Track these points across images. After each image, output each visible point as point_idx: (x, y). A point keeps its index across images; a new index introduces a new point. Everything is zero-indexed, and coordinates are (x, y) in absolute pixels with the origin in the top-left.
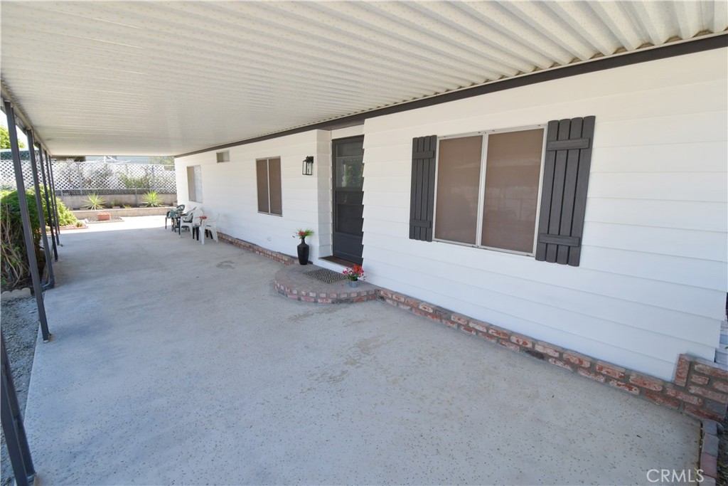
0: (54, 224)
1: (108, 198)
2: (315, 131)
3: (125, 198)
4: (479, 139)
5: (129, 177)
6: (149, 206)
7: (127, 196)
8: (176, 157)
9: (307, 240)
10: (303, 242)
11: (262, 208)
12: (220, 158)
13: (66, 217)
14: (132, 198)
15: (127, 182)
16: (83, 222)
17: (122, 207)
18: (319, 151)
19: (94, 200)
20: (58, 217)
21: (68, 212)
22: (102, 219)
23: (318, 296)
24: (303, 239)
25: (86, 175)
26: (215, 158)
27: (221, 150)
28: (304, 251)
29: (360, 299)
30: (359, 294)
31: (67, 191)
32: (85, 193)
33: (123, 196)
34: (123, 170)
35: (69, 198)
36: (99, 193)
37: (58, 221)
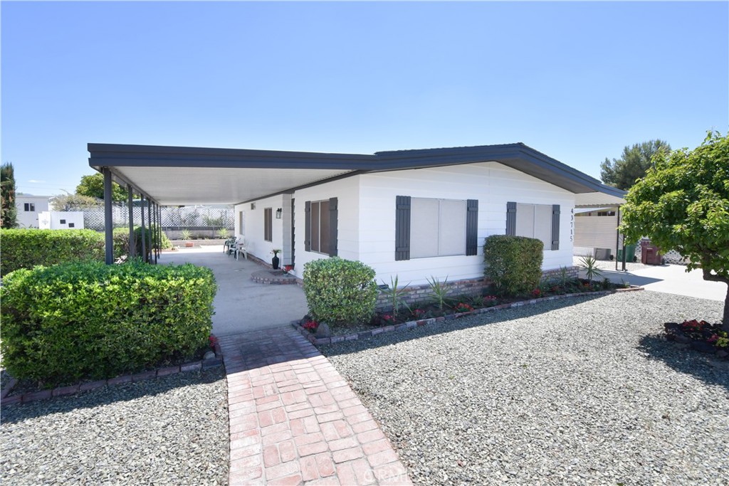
0: (158, 248)
1: (195, 233)
2: (281, 195)
3: (206, 233)
4: (318, 203)
5: (210, 218)
6: (221, 238)
7: (207, 231)
8: (236, 204)
9: (278, 255)
10: (276, 256)
11: (266, 239)
12: (253, 207)
13: (166, 244)
14: (211, 232)
15: (209, 222)
16: (176, 247)
17: (203, 239)
18: (283, 205)
19: (186, 233)
20: (161, 243)
21: (167, 241)
22: (188, 246)
23: (264, 280)
24: (276, 254)
25: (183, 216)
26: (250, 207)
27: (252, 200)
28: (276, 261)
29: (284, 283)
30: (284, 280)
31: (170, 227)
32: (181, 229)
33: (205, 231)
34: (207, 213)
35: (170, 233)
36: (190, 229)
37: (161, 246)
